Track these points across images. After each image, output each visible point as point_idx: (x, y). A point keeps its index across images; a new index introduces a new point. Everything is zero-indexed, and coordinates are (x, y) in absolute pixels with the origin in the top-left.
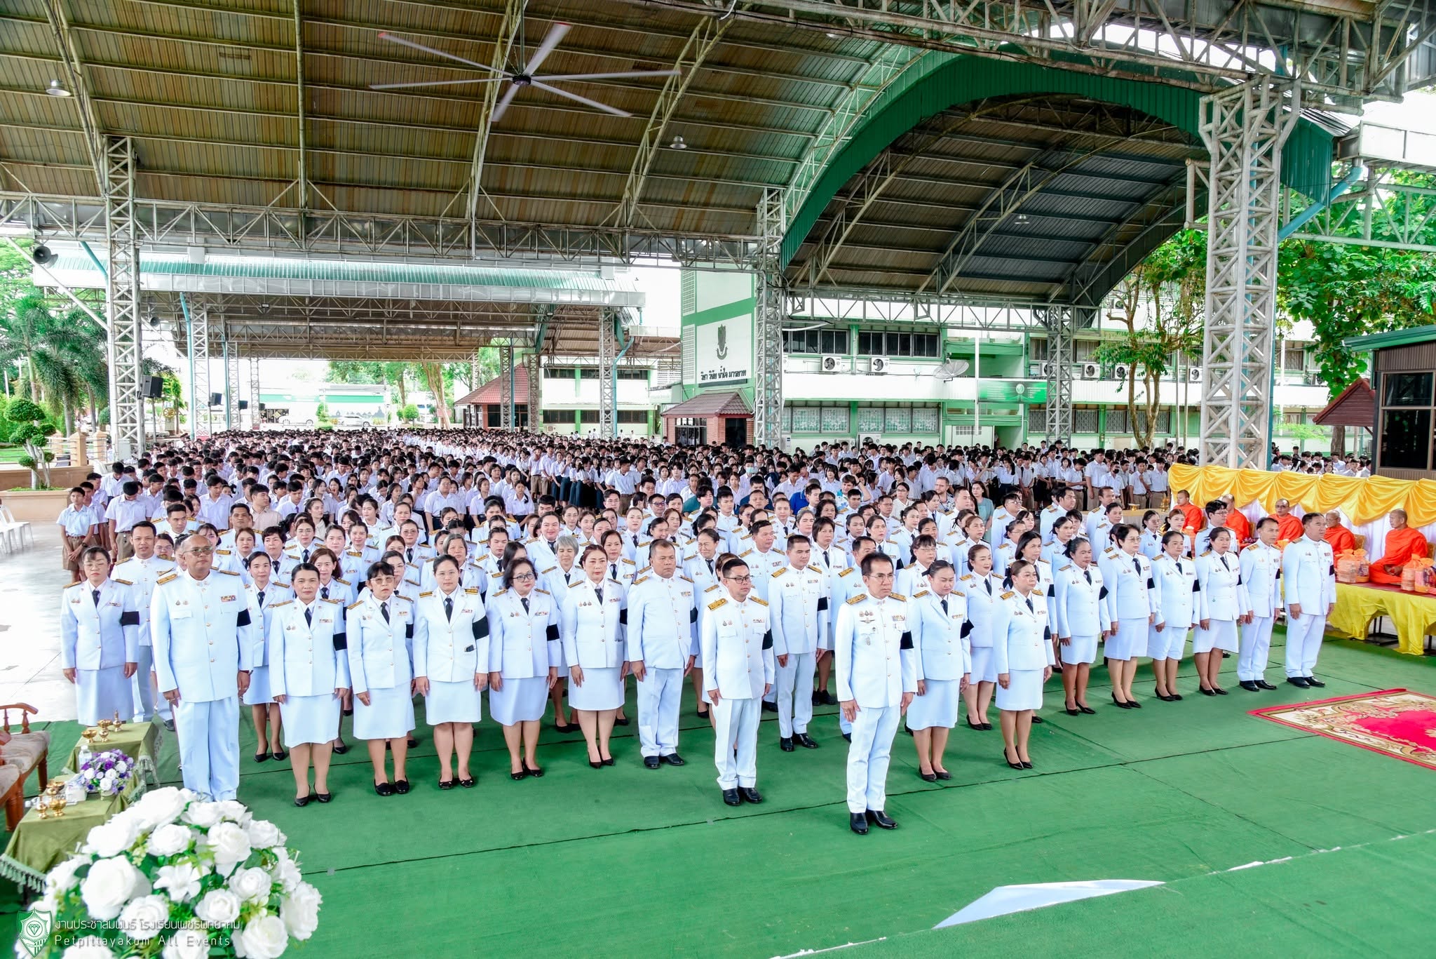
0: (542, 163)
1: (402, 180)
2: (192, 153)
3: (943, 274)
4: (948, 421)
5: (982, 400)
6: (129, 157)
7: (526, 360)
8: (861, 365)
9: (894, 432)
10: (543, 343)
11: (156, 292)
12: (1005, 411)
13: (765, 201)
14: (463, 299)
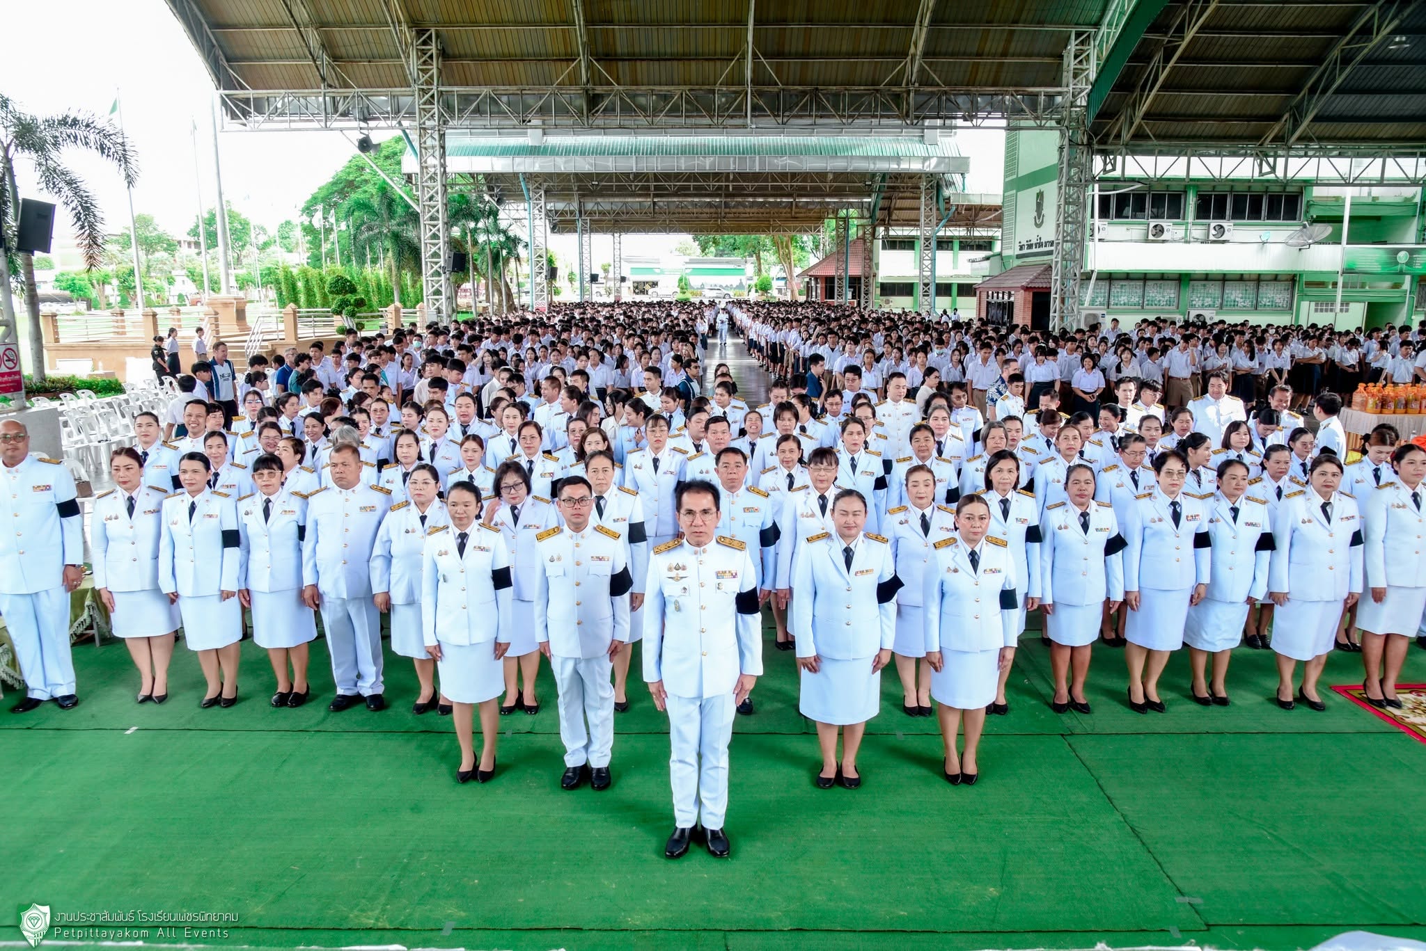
0: (819, 22)
1: (681, 50)
2: (487, 39)
3: (1295, 120)
4: (1304, 296)
5: (1348, 271)
6: (433, 49)
7: (860, 233)
8: (1198, 232)
9: (1234, 308)
10: (878, 214)
11: (502, 174)
12: (1387, 284)
13: (1073, 46)
14: (779, 170)
